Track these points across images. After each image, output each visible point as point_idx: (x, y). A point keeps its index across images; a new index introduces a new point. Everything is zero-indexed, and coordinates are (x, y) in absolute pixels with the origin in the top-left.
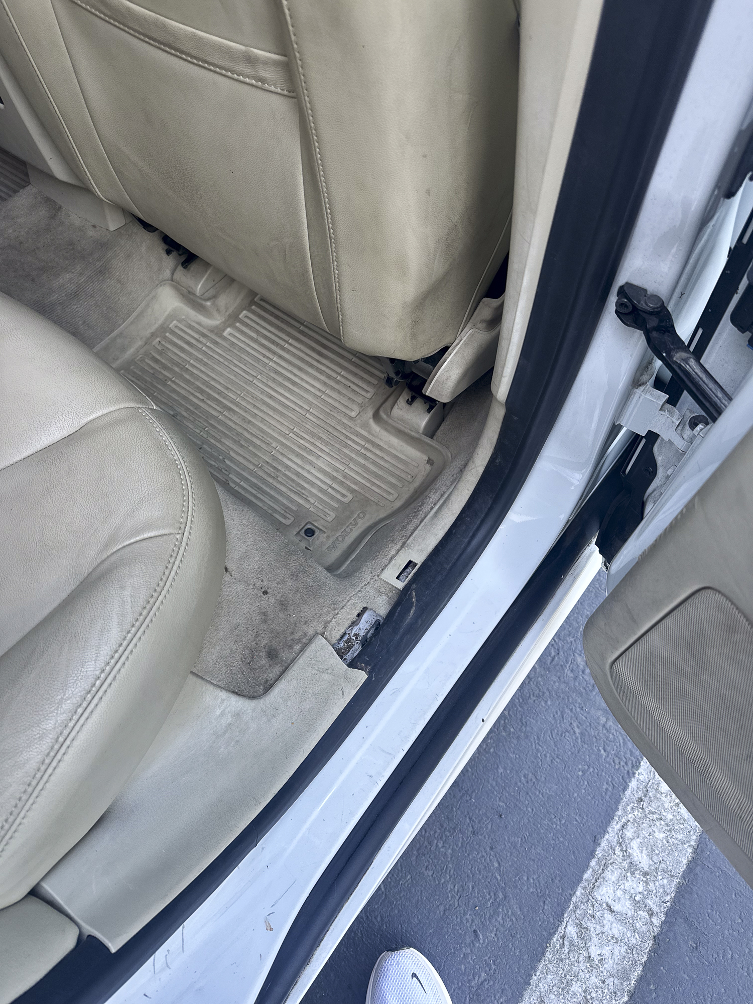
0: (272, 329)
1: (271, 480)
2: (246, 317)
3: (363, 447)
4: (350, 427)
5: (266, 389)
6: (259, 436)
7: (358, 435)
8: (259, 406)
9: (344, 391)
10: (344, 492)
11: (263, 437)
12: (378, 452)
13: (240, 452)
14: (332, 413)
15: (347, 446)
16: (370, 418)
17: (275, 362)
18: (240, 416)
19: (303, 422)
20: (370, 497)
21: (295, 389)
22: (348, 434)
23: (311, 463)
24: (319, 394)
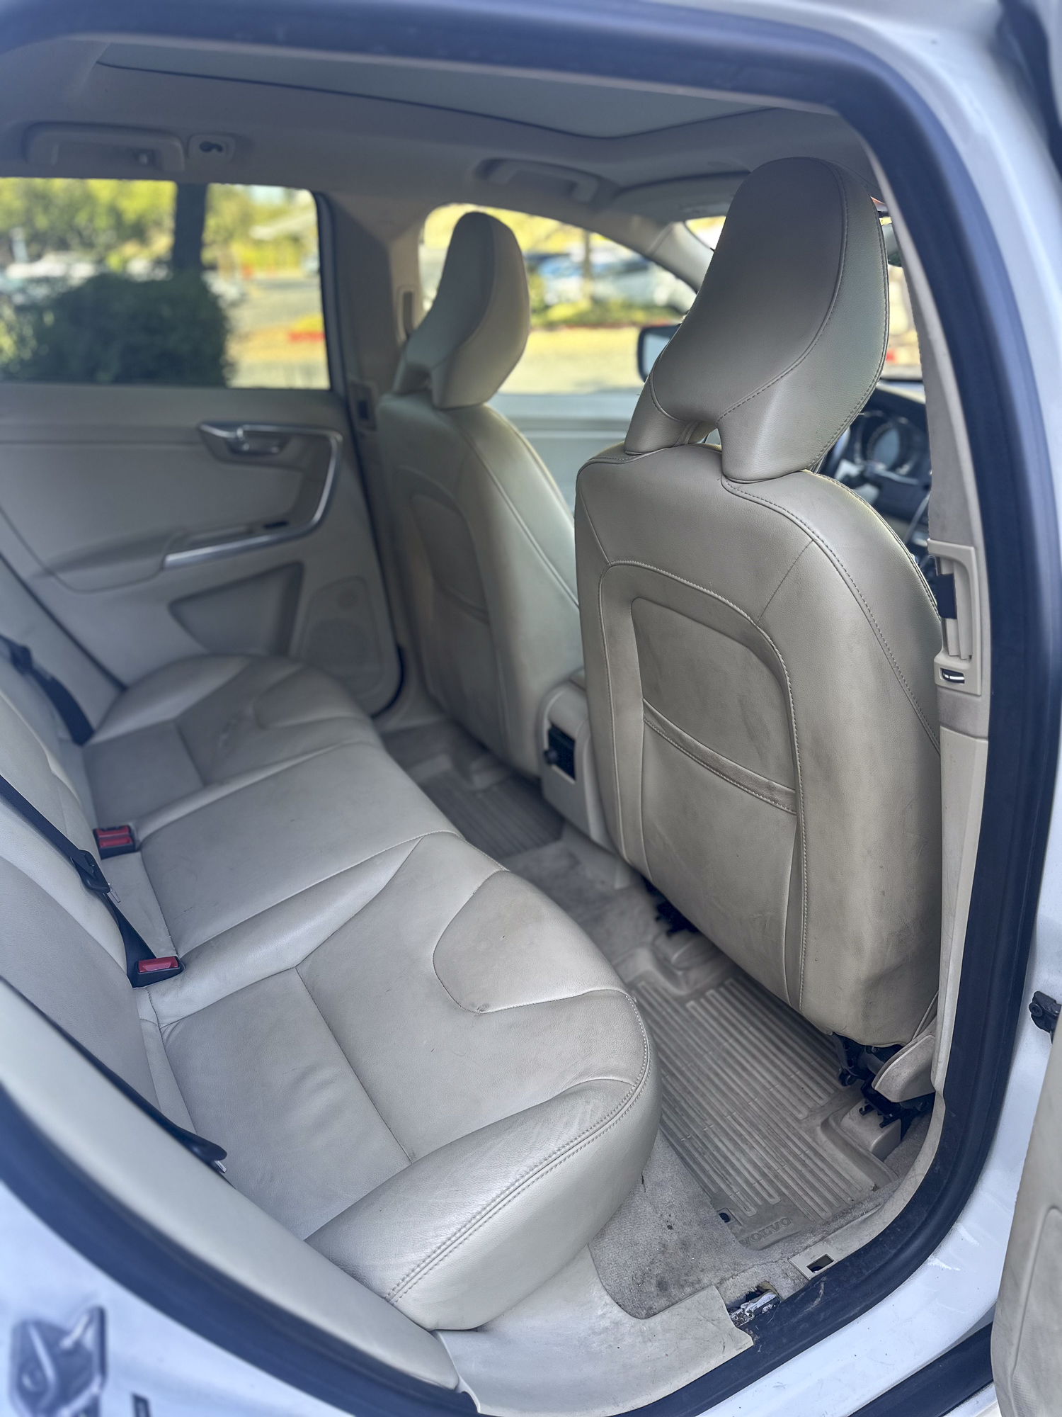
0: (736, 1014)
1: (696, 1155)
2: (713, 996)
3: (804, 1152)
4: (794, 1128)
5: (715, 1067)
6: (696, 1109)
7: (800, 1138)
8: (703, 1081)
9: (796, 1091)
10: (772, 1191)
11: (699, 1111)
12: (819, 1163)
13: (672, 1117)
14: (777, 1108)
15: (786, 1146)
16: (818, 1125)
17: (731, 1045)
18: (682, 1084)
19: (744, 1108)
20: (800, 1207)
21: (744, 1074)
22: (789, 1134)
23: (743, 1152)
24: (768, 1086)
